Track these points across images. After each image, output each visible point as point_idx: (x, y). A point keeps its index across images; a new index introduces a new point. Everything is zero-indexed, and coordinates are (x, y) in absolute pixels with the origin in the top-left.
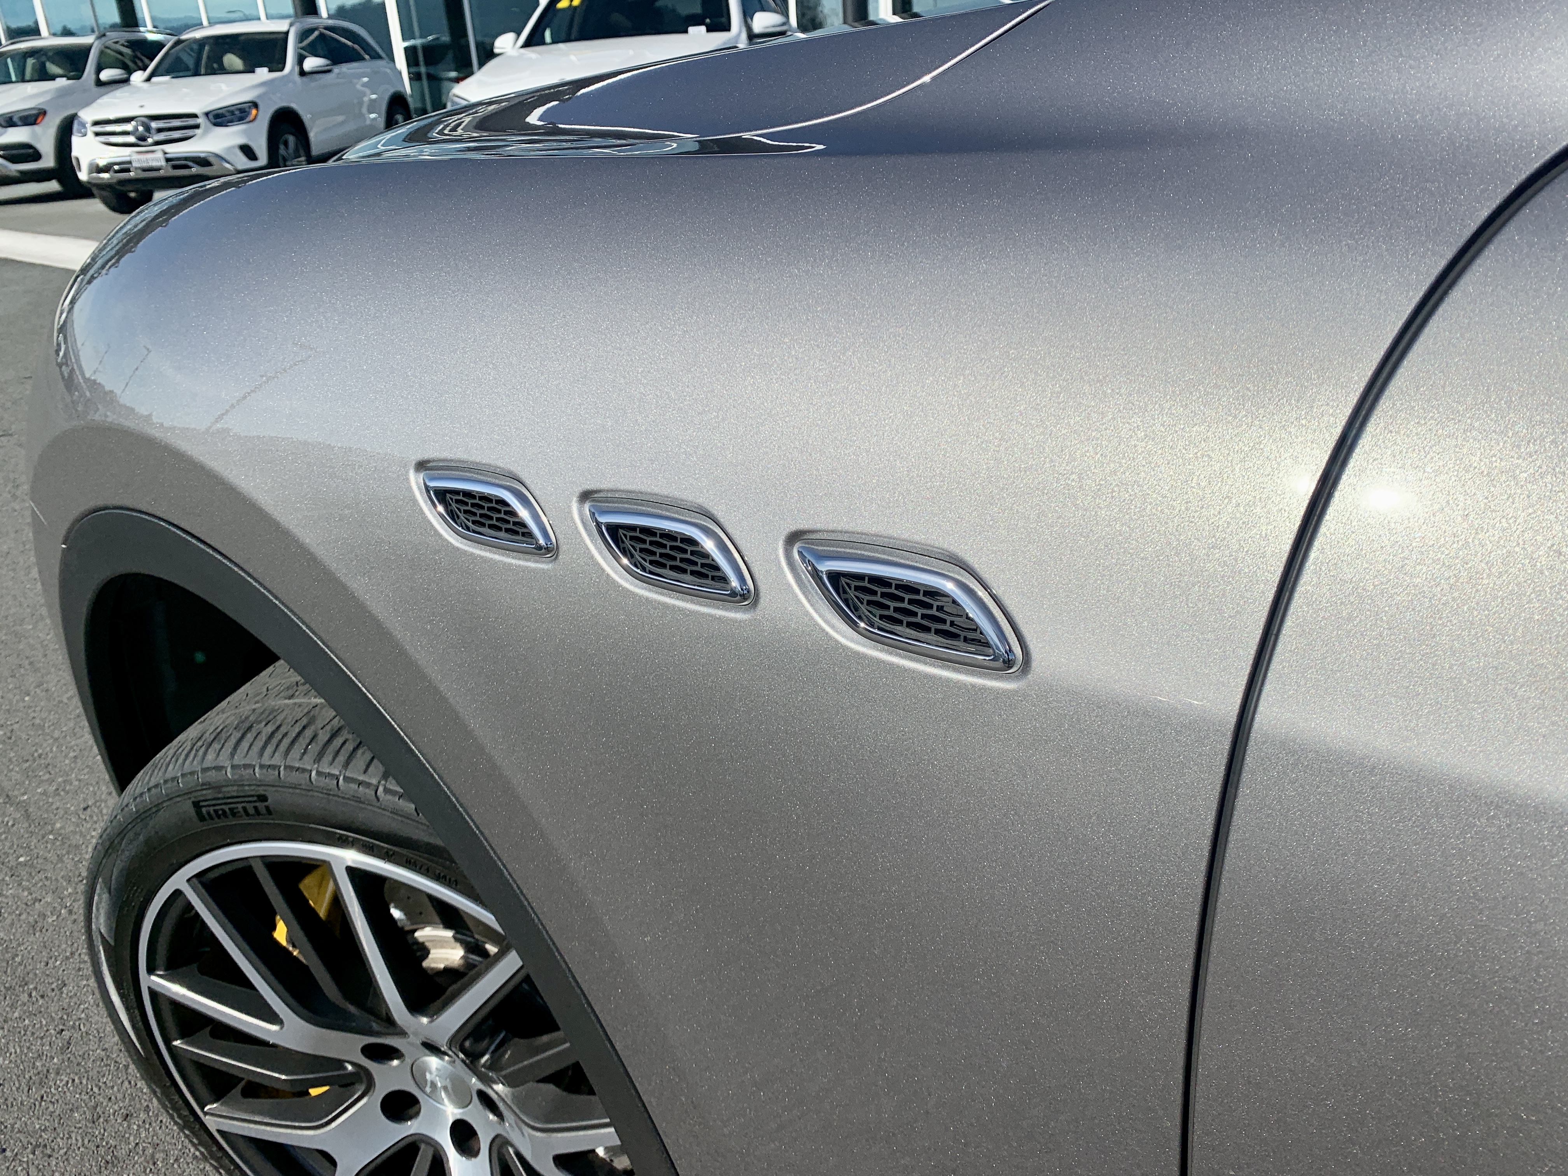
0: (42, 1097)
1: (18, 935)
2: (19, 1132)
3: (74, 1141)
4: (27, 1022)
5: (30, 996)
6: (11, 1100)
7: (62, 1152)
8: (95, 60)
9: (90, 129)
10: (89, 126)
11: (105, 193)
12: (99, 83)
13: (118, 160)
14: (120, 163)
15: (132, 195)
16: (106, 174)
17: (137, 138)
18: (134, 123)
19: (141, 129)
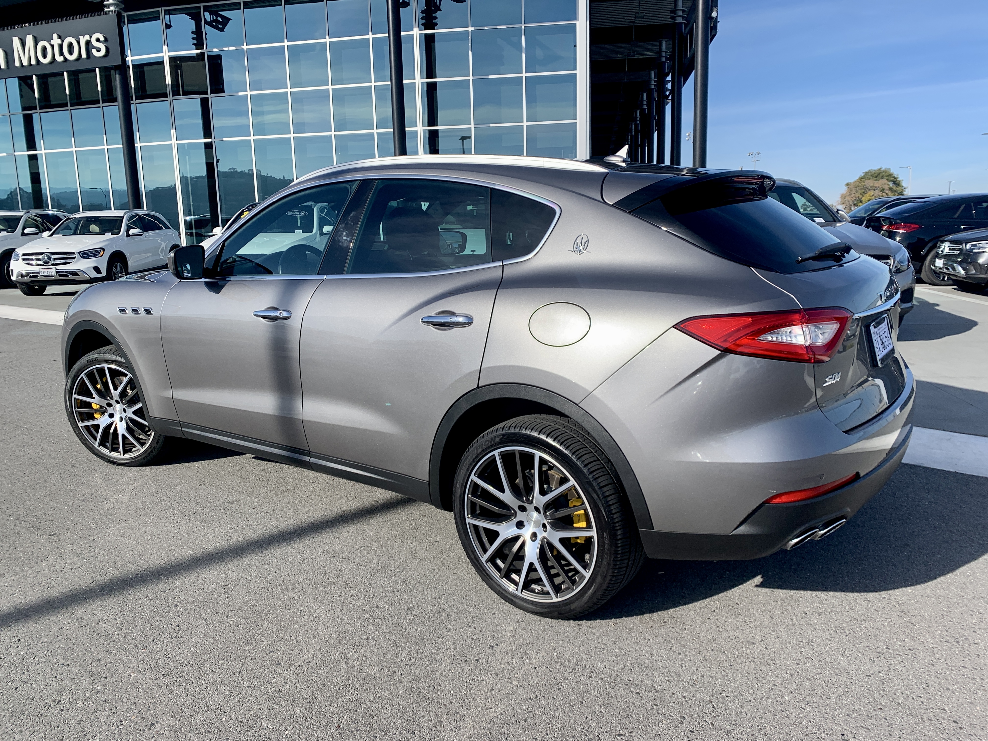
8: (23, 224)
9: (21, 258)
10: (20, 256)
11: (23, 286)
12: (23, 234)
13: (32, 271)
14: (33, 273)
15: (36, 287)
16: (26, 278)
17: (44, 262)
18: (43, 255)
19: (46, 258)
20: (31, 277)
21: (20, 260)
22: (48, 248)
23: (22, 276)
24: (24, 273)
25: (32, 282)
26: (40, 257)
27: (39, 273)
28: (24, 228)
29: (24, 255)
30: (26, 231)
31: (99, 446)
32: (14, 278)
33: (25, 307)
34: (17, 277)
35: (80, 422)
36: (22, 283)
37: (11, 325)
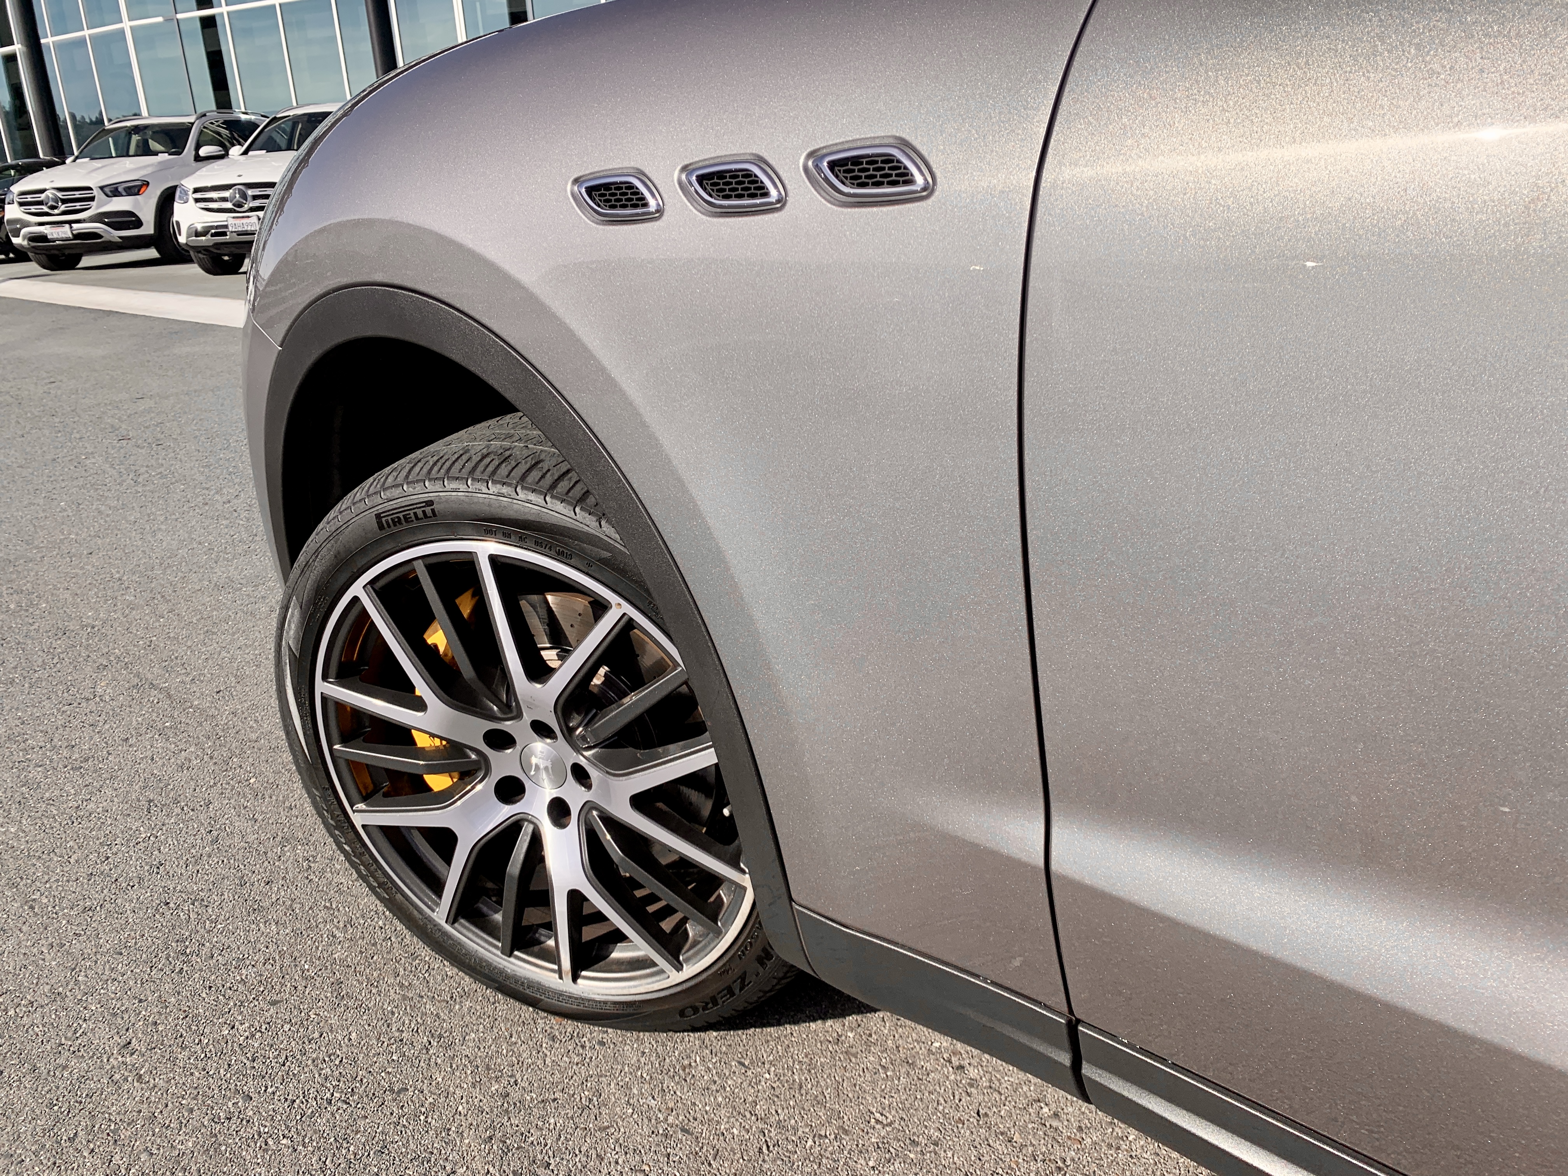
0: (198, 871)
1: (168, 773)
2: (180, 891)
3: (226, 896)
4: (181, 825)
5: (183, 809)
6: (171, 873)
7: (217, 903)
8: (195, 137)
9: (192, 196)
10: (190, 193)
11: (201, 256)
12: (198, 158)
13: (216, 224)
14: (217, 227)
15: (226, 258)
16: (204, 238)
17: (234, 205)
18: (231, 191)
19: (237, 196)
20: (212, 235)
21: (191, 201)
22: (239, 176)
23: (197, 234)
24: (199, 227)
25: (217, 245)
26: (226, 194)
27: (226, 226)
28: (198, 147)
29: (196, 190)
30: (204, 151)
31: (453, 919)
32: (182, 239)
33: (205, 296)
34: (188, 238)
35: (361, 806)
36: (198, 249)
37: (176, 333)
